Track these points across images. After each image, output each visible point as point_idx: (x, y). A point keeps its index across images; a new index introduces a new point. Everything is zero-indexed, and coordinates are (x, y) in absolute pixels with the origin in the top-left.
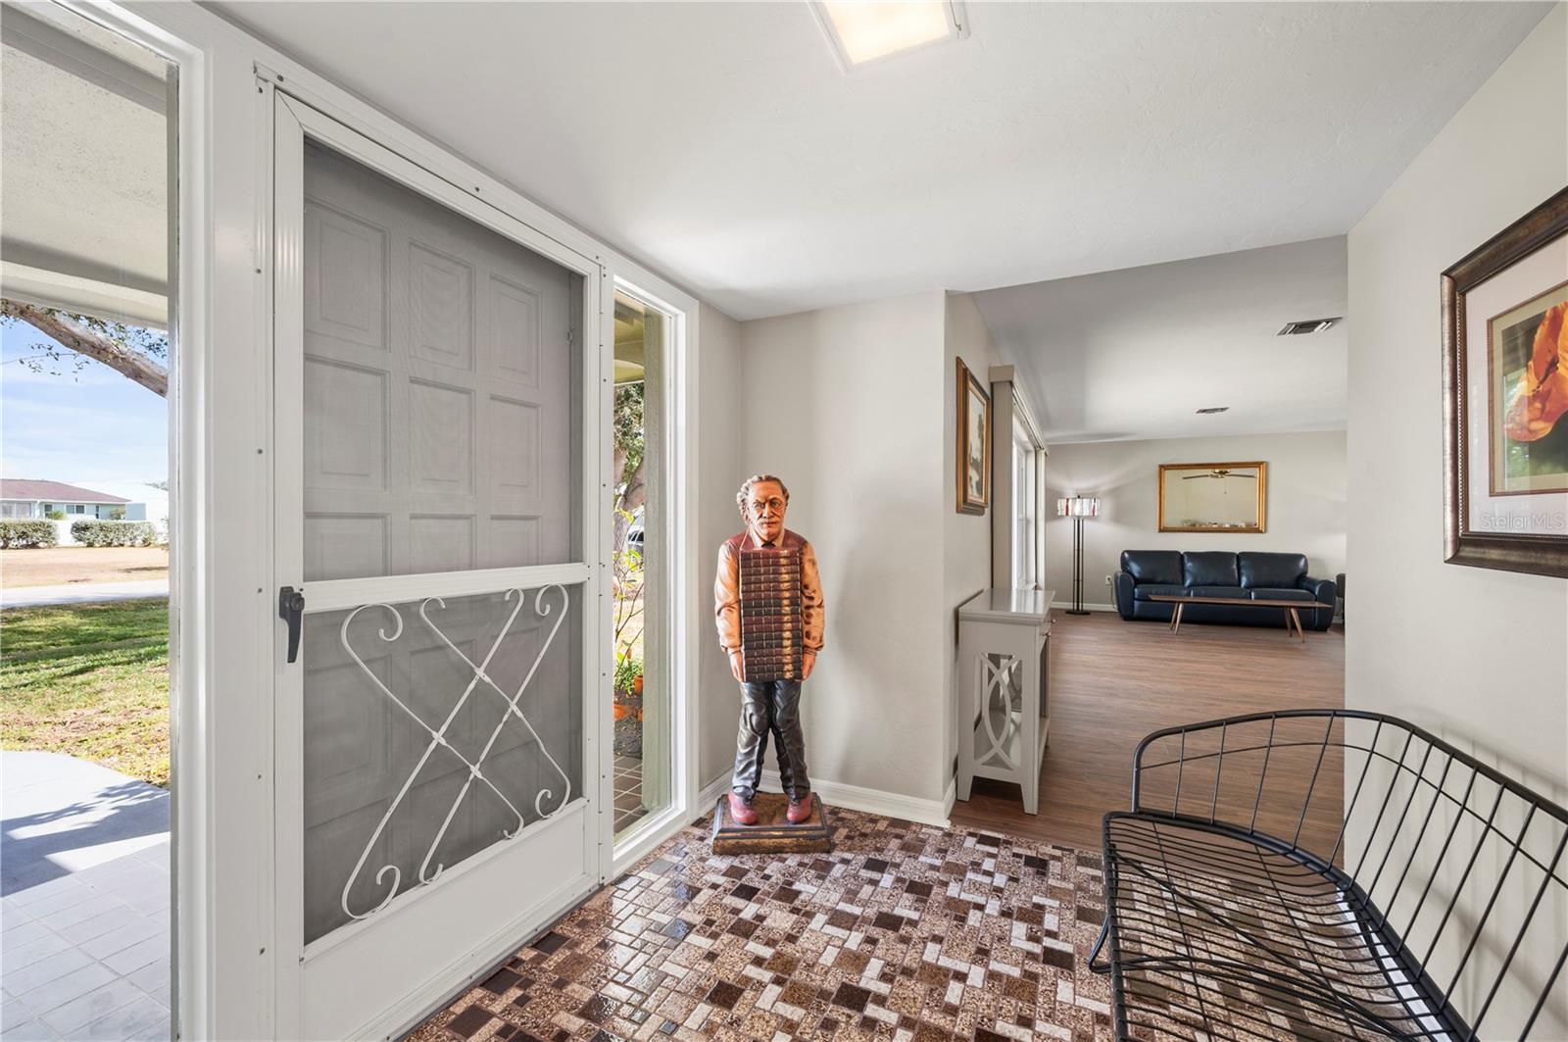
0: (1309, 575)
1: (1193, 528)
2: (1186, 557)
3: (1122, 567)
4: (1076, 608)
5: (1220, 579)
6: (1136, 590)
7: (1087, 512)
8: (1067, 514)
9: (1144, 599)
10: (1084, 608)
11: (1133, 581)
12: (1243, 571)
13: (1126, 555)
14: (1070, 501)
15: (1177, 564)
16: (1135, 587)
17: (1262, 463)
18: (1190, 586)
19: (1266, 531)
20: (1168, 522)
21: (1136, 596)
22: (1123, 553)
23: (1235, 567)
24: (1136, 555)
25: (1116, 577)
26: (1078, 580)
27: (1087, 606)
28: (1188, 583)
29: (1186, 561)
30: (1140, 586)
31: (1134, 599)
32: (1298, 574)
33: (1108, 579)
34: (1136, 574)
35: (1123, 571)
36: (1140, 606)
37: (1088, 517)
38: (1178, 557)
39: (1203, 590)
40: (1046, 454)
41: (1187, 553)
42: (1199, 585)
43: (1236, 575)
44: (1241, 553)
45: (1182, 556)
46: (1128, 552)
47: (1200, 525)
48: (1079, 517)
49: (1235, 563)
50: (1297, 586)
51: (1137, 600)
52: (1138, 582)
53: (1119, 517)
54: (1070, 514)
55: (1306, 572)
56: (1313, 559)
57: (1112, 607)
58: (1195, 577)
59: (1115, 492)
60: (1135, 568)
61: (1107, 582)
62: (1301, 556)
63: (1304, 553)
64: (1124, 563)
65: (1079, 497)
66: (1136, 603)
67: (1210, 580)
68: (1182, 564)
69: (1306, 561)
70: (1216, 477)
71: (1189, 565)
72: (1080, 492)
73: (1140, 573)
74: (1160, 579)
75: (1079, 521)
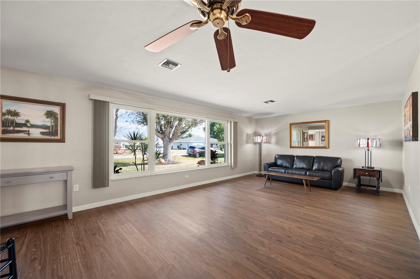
2: (295, 157)
3: (275, 160)
7: (259, 141)
12: (314, 163)
19: (328, 148)
22: (276, 156)
24: (280, 156)
26: (260, 165)
28: (294, 167)
43: (312, 165)
44: (315, 156)
49: (312, 160)
59: (276, 134)
63: (340, 157)
68: (294, 160)
75: (260, 144)
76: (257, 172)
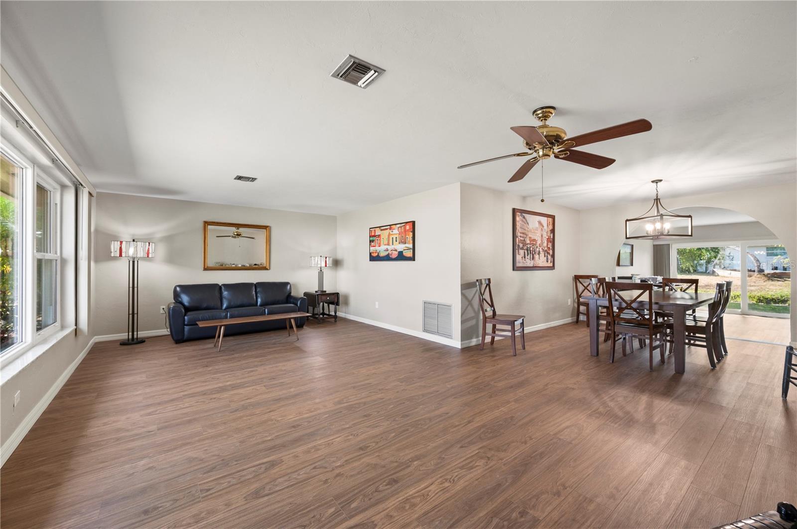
0: (292, 294)
1: (223, 268)
2: (223, 288)
3: (174, 299)
4: (130, 337)
5: (245, 301)
6: (186, 318)
7: (141, 254)
8: (121, 255)
9: (193, 323)
10: (139, 336)
11: (183, 311)
12: (258, 295)
13: (178, 289)
14: (124, 243)
15: (217, 294)
16: (185, 315)
17: (268, 227)
18: (227, 308)
19: (270, 269)
20: (210, 264)
21: (186, 323)
22: (175, 288)
23: (254, 293)
24: (186, 289)
25: (169, 309)
26: (133, 314)
27: (142, 334)
28: (225, 306)
29: (223, 290)
30: (189, 313)
31: (185, 325)
32: (287, 294)
33: (162, 309)
34: (186, 304)
35: (176, 302)
36: (190, 330)
37: (143, 259)
38: (218, 287)
39: (236, 311)
40: (90, 194)
41: (224, 285)
42: (232, 307)
43: (255, 297)
44: (257, 283)
45: (220, 288)
46: (179, 286)
47: (226, 265)
48: (134, 258)
49: (254, 290)
50: (287, 303)
51: (187, 325)
52: (188, 309)
53: (172, 259)
54: (123, 255)
55: (291, 293)
56: (294, 285)
57: (166, 331)
58: (229, 301)
59: (169, 239)
60: (185, 299)
61: (162, 311)
62: (288, 283)
63: (289, 282)
64: (176, 295)
65: (134, 241)
66: (186, 328)
67: (239, 303)
68: (221, 293)
69: (290, 286)
70: (235, 237)
71: (225, 293)
72: (135, 238)
73: (189, 303)
74: (205, 305)
75: (134, 262)
76: (124, 336)
